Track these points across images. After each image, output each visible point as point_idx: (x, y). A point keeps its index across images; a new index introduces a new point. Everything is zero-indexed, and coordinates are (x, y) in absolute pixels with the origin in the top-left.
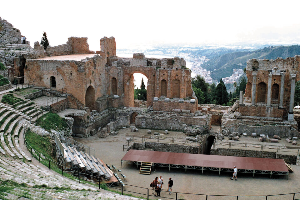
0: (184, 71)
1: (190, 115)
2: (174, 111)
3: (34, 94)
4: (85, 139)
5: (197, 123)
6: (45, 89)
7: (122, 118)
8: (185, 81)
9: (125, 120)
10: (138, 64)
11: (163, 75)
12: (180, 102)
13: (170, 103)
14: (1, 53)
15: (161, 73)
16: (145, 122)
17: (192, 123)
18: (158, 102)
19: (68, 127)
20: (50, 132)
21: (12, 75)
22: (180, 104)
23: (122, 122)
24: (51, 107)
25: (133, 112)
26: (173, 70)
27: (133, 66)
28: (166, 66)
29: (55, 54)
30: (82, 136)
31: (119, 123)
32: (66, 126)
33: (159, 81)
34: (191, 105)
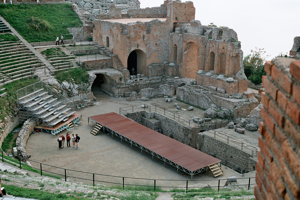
0: (229, 44)
1: (223, 96)
2: (210, 88)
3: (87, 51)
4: (112, 98)
5: (226, 106)
6: (102, 47)
7: (165, 87)
8: (230, 56)
9: (169, 90)
10: (194, 32)
11: (212, 46)
12: (218, 79)
13: (210, 79)
14: (95, 12)
15: (210, 44)
16: (183, 94)
17: (221, 104)
18: (201, 76)
19: (89, 83)
20: (61, 83)
21: (87, 33)
22: (218, 81)
23: (165, 91)
24: (84, 63)
25: (182, 83)
26: (221, 42)
27: (189, 33)
28: (216, 37)
29: (138, 16)
30: (111, 94)
31: (161, 91)
32: (87, 82)
33: (209, 53)
34: (227, 84)
